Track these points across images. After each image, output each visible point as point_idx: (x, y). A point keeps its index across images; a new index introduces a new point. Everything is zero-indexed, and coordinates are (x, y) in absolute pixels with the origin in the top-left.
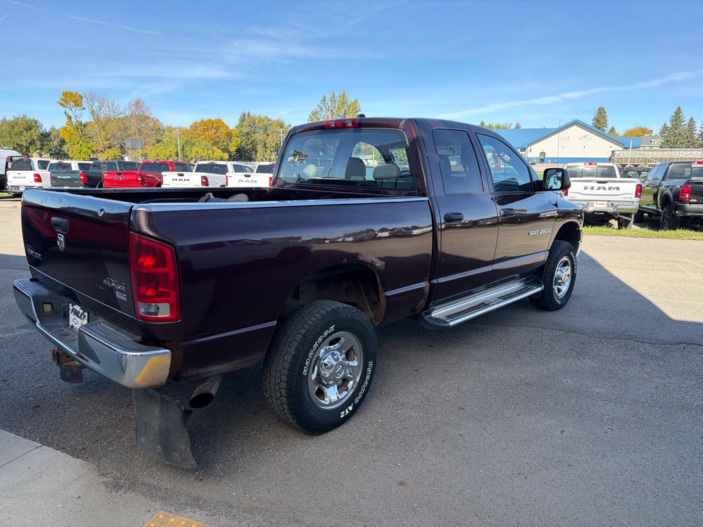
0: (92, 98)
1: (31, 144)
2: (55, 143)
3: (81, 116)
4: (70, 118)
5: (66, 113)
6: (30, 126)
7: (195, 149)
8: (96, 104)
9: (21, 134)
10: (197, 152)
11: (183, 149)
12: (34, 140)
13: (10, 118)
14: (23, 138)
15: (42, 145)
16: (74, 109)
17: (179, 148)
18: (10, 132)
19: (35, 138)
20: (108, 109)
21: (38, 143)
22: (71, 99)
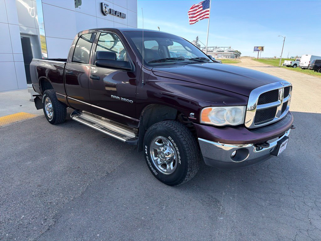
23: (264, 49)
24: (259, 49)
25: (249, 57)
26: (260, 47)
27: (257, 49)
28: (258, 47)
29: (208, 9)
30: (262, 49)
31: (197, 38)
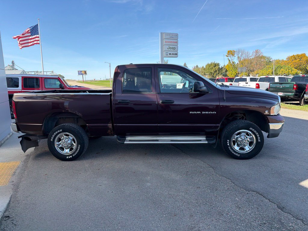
0: (239, 51)
1: (215, 72)
2: (224, 71)
3: (234, 59)
4: (229, 61)
5: (228, 59)
6: (216, 65)
7: (282, 70)
8: (240, 54)
9: (212, 68)
10: (283, 71)
11: (276, 70)
12: (216, 70)
13: (210, 63)
14: (213, 70)
15: (219, 72)
16: (231, 57)
17: (274, 70)
18: (209, 68)
19: (217, 69)
20: (245, 55)
21: (218, 71)
22: (231, 53)
23: (87, 72)
24: (82, 73)
25: (72, 80)
26: (83, 71)
27: (80, 73)
28: (81, 71)
29: (38, 36)
30: (85, 73)
31: (13, 62)
